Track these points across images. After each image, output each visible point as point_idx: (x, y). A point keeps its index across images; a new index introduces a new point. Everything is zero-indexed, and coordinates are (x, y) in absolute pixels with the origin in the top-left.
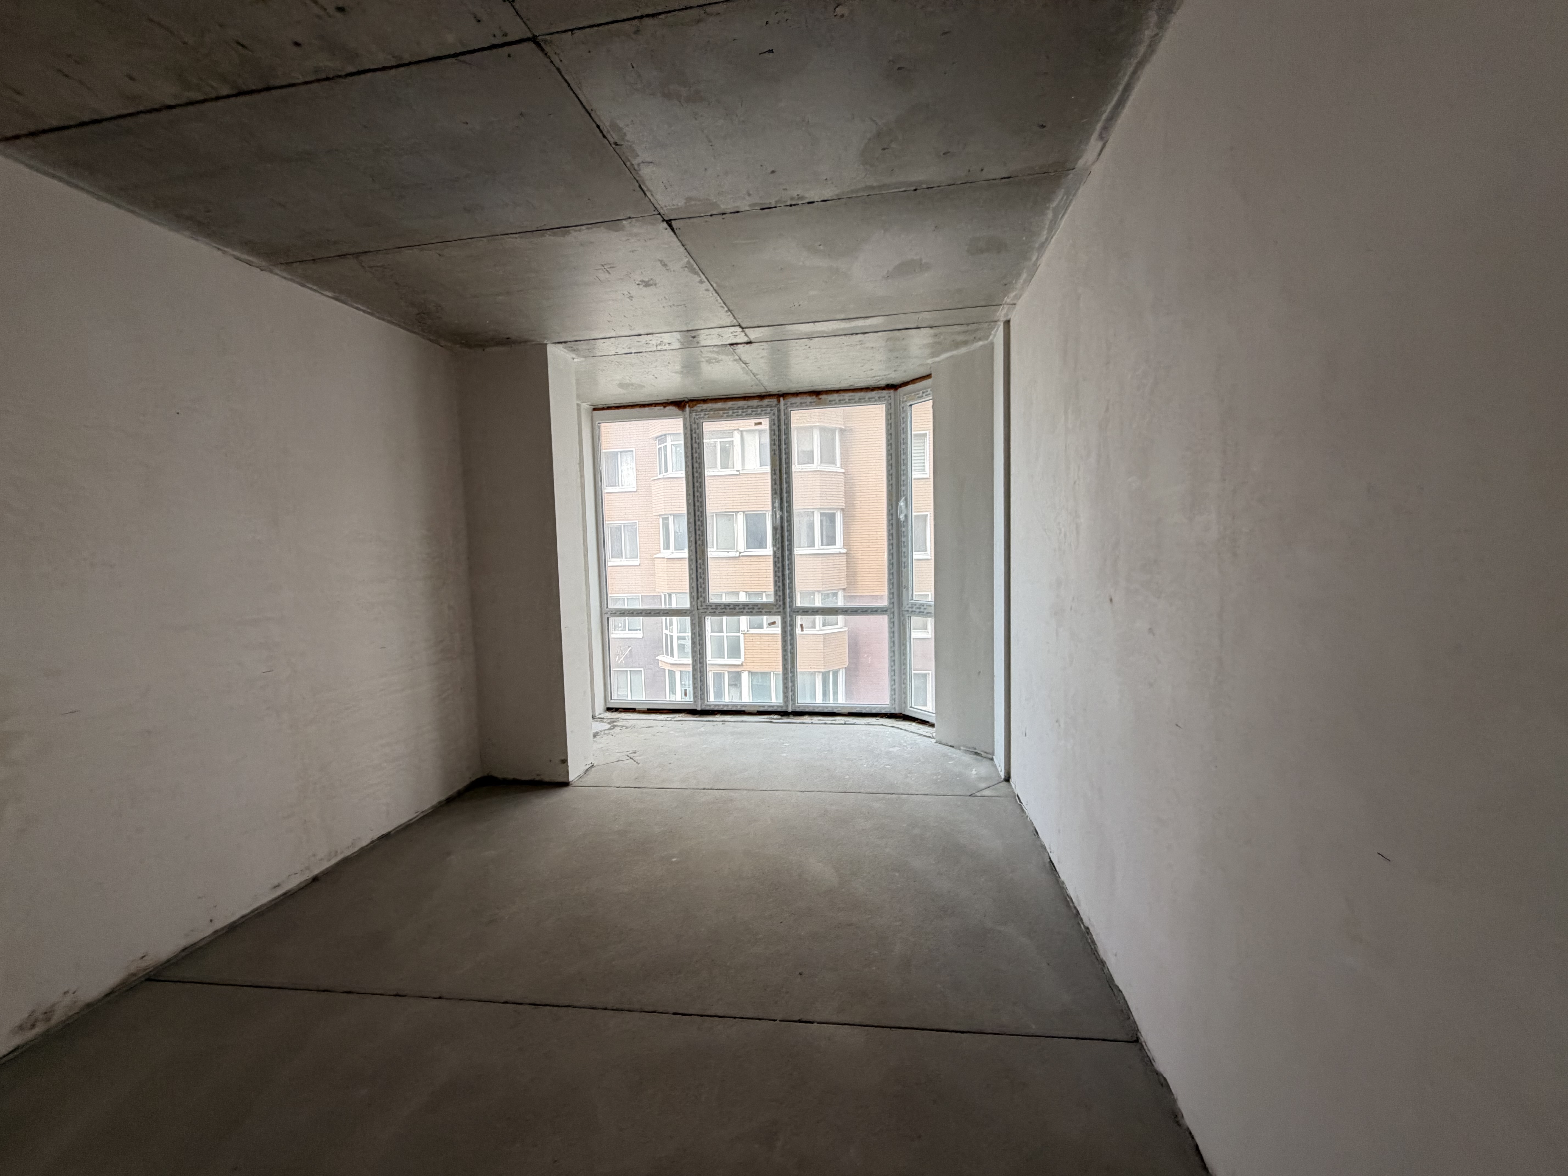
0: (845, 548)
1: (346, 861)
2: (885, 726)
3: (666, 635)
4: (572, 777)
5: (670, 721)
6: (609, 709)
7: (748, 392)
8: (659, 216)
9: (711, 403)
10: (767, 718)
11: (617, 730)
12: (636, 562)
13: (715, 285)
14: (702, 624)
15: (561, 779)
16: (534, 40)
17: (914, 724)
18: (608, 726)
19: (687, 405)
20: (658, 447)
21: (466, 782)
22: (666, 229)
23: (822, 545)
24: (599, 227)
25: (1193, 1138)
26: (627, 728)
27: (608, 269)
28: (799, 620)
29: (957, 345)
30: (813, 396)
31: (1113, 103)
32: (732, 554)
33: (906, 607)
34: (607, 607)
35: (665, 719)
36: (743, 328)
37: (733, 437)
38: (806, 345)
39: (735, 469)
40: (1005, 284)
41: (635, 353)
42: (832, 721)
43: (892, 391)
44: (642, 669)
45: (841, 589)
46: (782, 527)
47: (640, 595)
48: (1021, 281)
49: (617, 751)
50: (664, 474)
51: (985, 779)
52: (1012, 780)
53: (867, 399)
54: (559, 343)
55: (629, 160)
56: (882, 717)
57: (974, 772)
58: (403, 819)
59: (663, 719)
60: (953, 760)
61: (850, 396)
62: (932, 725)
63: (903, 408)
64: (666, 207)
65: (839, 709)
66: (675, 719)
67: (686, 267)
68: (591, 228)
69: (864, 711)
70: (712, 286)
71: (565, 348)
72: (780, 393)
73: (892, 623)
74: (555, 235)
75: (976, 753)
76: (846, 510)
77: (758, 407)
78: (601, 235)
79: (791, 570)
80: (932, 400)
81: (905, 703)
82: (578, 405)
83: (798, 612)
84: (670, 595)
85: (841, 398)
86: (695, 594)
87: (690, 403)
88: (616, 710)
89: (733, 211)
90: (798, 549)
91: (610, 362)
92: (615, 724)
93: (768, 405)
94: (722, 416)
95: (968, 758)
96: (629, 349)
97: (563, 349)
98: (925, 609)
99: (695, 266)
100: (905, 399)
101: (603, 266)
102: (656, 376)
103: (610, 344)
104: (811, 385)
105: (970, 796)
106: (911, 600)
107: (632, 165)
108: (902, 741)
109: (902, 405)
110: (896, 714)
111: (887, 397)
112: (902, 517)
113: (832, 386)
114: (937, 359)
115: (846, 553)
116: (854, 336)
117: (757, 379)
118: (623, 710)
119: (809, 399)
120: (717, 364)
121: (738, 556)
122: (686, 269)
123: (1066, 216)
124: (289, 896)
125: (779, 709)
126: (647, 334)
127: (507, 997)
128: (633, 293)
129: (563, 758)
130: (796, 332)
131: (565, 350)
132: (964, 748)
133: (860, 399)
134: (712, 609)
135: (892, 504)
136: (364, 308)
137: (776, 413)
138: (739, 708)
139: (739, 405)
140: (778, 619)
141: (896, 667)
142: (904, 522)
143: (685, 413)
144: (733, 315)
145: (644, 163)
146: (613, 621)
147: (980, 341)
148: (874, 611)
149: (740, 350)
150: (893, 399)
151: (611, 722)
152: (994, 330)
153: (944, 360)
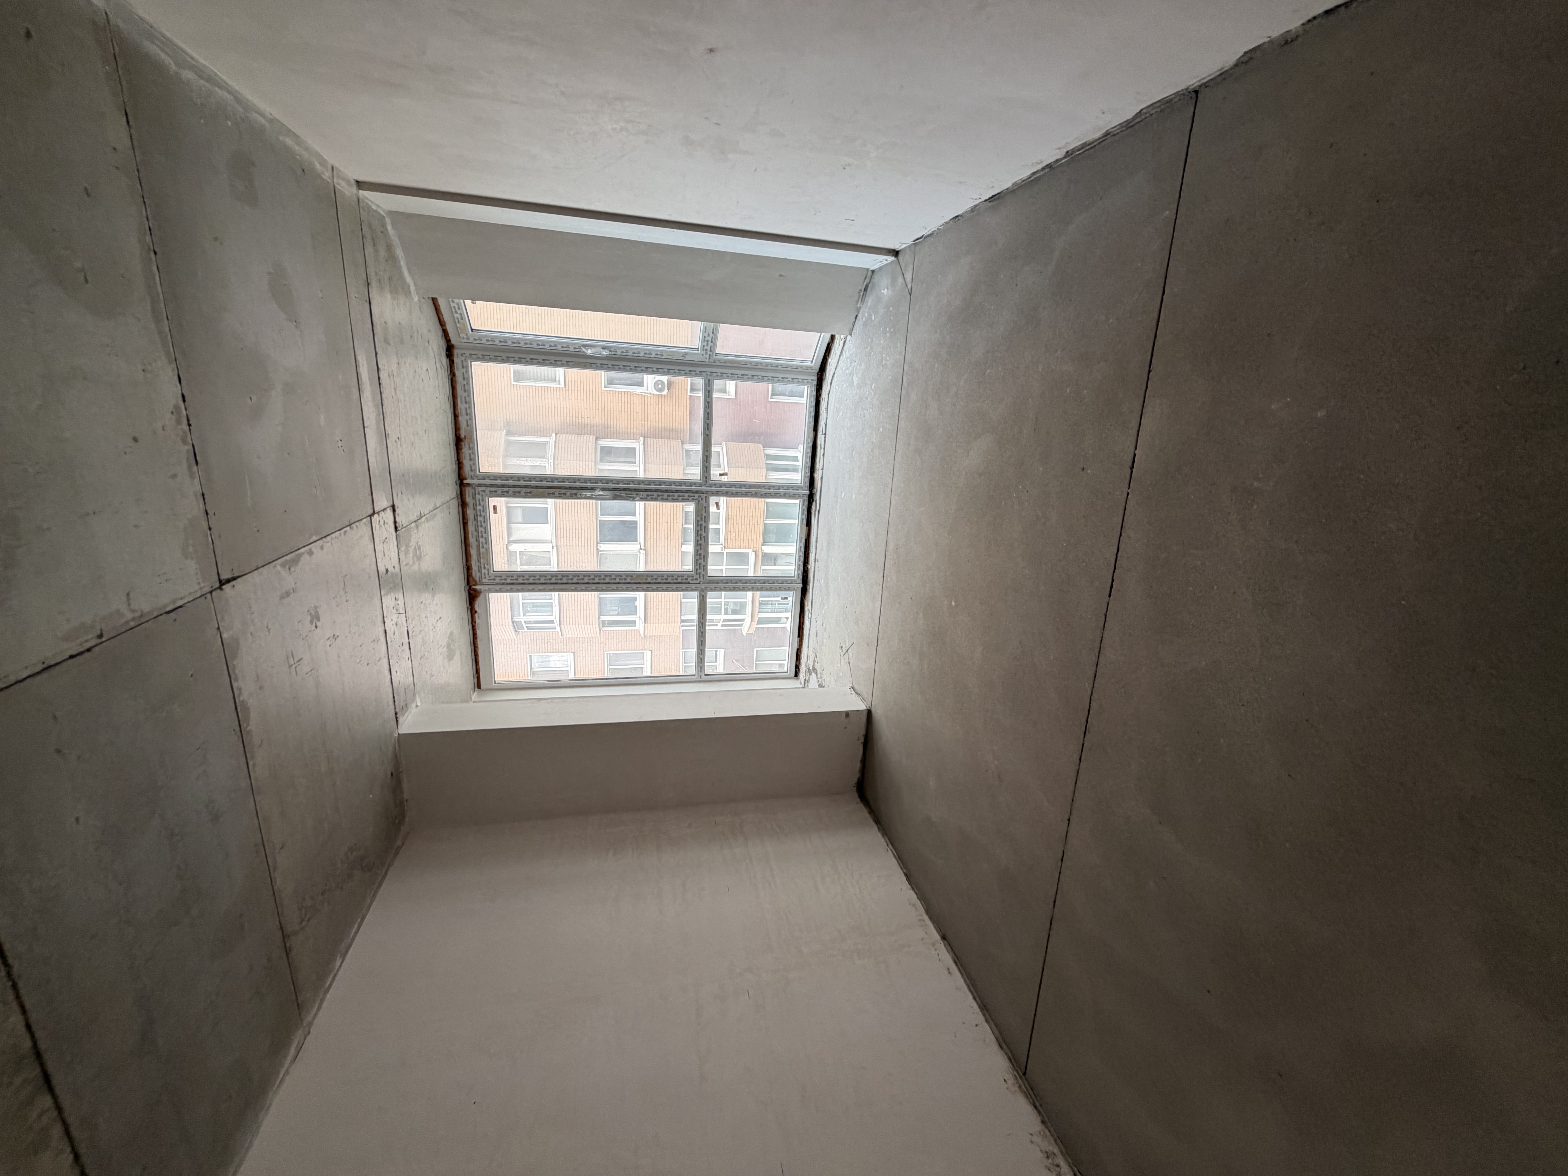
0: (640, 438)
1: (929, 911)
2: (829, 391)
3: (722, 626)
4: (863, 707)
5: (811, 614)
6: (796, 674)
7: (456, 518)
8: (214, 593)
9: (471, 561)
10: (815, 516)
11: (817, 666)
12: (648, 654)
13: (315, 538)
14: (715, 580)
15: (864, 719)
17: (830, 360)
18: (814, 675)
19: (473, 587)
20: (526, 630)
21: (861, 806)
22: (233, 586)
23: (635, 463)
24: (234, 667)
25: (1314, 18)
26: (816, 657)
27: (296, 660)
28: (715, 476)
29: (392, 258)
30: (461, 445)
32: (642, 557)
33: (705, 358)
34: (694, 675)
35: (809, 620)
36: (374, 513)
37: (516, 552)
39: (551, 550)
41: (409, 638)
42: (821, 448)
43: (456, 352)
44: (755, 649)
45: (682, 446)
46: (614, 489)
47: (681, 651)
48: (297, 148)
49: (839, 665)
50: (555, 624)
51: (894, 279)
52: (897, 247)
53: (465, 382)
54: (397, 721)
55: (127, 622)
56: (820, 395)
57: (885, 292)
58: (894, 862)
60: (871, 315)
61: (461, 402)
62: (833, 338)
63: (475, 340)
64: (199, 583)
65: (809, 440)
66: (810, 610)
67: (290, 569)
68: (236, 675)
69: (813, 414)
70: (315, 542)
71: (403, 715)
72: (458, 482)
73: (722, 376)
74: (248, 719)
75: (866, 290)
76: (598, 435)
77: (474, 509)
78: (245, 664)
79: (661, 483)
80: (465, 301)
81: (807, 368)
82: (474, 702)
83: (706, 478)
84: (683, 621)
85: (464, 412)
86: (684, 586)
87: (471, 584)
88: (797, 667)
89: (201, 501)
90: (638, 474)
91: (420, 667)
92: (811, 668)
93: (473, 497)
94: (486, 549)
95: (870, 300)
96: (404, 645)
97: (405, 717)
98: (709, 335)
99: (288, 557)
100: (464, 336)
101: (291, 666)
102: (438, 618)
103: (397, 664)
104: (448, 446)
105: (910, 295)
106: (698, 351)
107: (133, 619)
108: (847, 372)
109: (471, 340)
110: (818, 379)
111: (463, 358)
112: (605, 353)
113: (450, 422)
114: (412, 288)
115: (644, 437)
116: (382, 382)
117: (440, 507)
118: (798, 661)
119: (465, 451)
120: (422, 547)
121: (644, 552)
122: (292, 569)
124: (957, 960)
125: (806, 503)
126: (384, 623)
127: (1076, 757)
128: (329, 634)
129: (844, 716)
130: (378, 450)
131: (406, 714)
132: (859, 302)
133: (465, 390)
134: (700, 568)
135: (591, 363)
136: (356, 926)
137: (482, 488)
138: (803, 545)
139: (473, 530)
140: (713, 500)
141: (770, 375)
142: (610, 351)
143: (482, 590)
144: (358, 521)
145: (129, 605)
146: (708, 671)
147: (387, 229)
148: (708, 394)
149: (404, 521)
150: (464, 351)
151: (809, 672)
152: (370, 203)
153: (413, 279)
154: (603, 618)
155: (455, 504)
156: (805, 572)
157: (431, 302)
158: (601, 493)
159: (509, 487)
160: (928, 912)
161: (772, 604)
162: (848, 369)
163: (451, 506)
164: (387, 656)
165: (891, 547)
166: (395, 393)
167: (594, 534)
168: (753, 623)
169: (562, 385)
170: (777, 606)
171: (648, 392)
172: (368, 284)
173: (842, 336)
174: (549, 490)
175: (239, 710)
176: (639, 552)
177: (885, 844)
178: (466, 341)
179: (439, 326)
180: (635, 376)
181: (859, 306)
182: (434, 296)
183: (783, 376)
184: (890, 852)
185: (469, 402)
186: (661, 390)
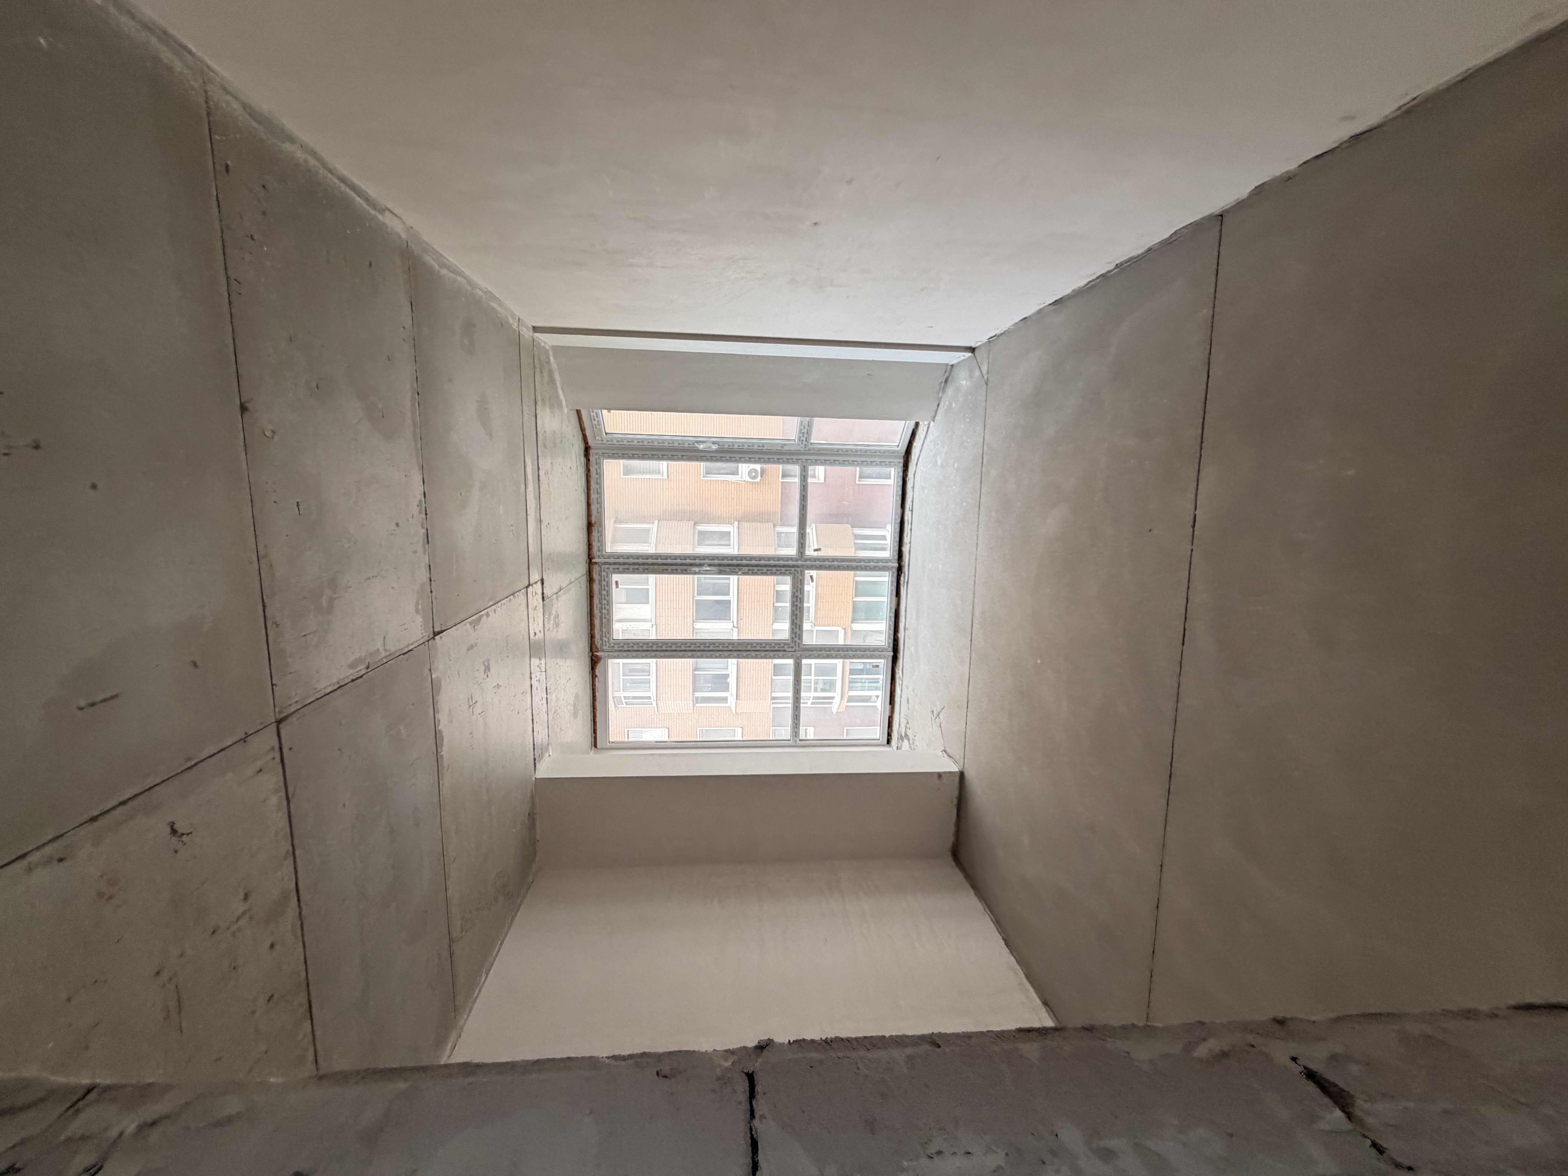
0: (734, 522)
2: (915, 472)
4: (955, 769)
5: (902, 681)
6: (889, 742)
7: (585, 592)
8: (430, 642)
9: (594, 630)
10: (904, 587)
11: (909, 732)
12: (739, 731)
13: (491, 603)
14: (810, 648)
15: (957, 779)
16: (279, 722)
17: (915, 444)
18: (906, 741)
19: (595, 653)
20: (625, 705)
21: (957, 870)
22: (441, 637)
23: (730, 545)
26: (908, 723)
27: (474, 702)
28: (810, 552)
29: (552, 381)
30: (592, 529)
31: (354, 195)
33: (801, 447)
34: (789, 740)
35: (900, 687)
36: (529, 585)
38: (547, 526)
39: (651, 629)
40: (502, 325)
41: (547, 694)
42: (908, 523)
43: (591, 452)
44: (845, 728)
45: (774, 529)
46: (720, 565)
49: (931, 730)
50: (652, 700)
51: (971, 372)
52: (973, 345)
53: (598, 477)
54: (535, 766)
55: (382, 659)
56: (907, 475)
57: (964, 383)
58: (992, 927)
59: (900, 689)
60: (951, 404)
61: (594, 494)
62: (917, 424)
63: (608, 441)
64: (422, 633)
65: (897, 517)
66: (901, 677)
67: (474, 627)
68: (438, 709)
69: (900, 493)
70: (491, 606)
71: (540, 762)
72: (588, 561)
73: (816, 462)
74: (442, 745)
75: (946, 381)
76: (696, 521)
77: (600, 584)
79: (761, 558)
80: (603, 411)
81: (894, 452)
82: (590, 758)
83: (802, 553)
85: (595, 501)
86: (780, 654)
87: (593, 651)
88: (889, 735)
89: (428, 571)
91: (554, 721)
92: (903, 735)
93: (599, 575)
94: (608, 619)
95: (950, 390)
96: (543, 700)
97: (541, 764)
98: (804, 428)
99: (474, 618)
100: (599, 438)
101: (470, 706)
102: (568, 679)
103: (537, 716)
104: (582, 530)
105: (987, 384)
106: (795, 441)
107: (386, 657)
108: (931, 453)
109: (605, 442)
110: (904, 461)
111: (597, 457)
112: (714, 447)
113: (584, 511)
114: (564, 402)
115: (738, 522)
116: (541, 478)
117: (574, 581)
118: (890, 728)
119: (595, 534)
120: (559, 615)
122: (476, 627)
123: (446, 256)
125: (895, 575)
126: (531, 678)
128: (495, 683)
129: (936, 776)
130: (535, 533)
131: (541, 762)
132: (941, 393)
133: (597, 484)
134: (796, 637)
135: (701, 457)
137: (607, 566)
138: (893, 615)
139: (598, 602)
140: (808, 573)
141: (860, 459)
142: (719, 445)
143: (603, 656)
144: (518, 591)
145: (384, 646)
146: (802, 736)
147: (549, 360)
148: (804, 478)
149: (548, 592)
150: (597, 451)
151: (901, 738)
152: (540, 341)
153: (565, 397)
154: (697, 694)
155: (584, 579)
156: (896, 641)
157: (576, 411)
158: (708, 568)
159: (629, 564)
160: (1027, 977)
161: (861, 682)
162: (932, 451)
163: (582, 582)
164: (531, 707)
165: (977, 613)
166: (549, 487)
167: (691, 613)
168: (843, 701)
169: (665, 477)
170: (867, 685)
171: (743, 480)
172: (536, 403)
173: (926, 423)
174: (663, 566)
175: (437, 737)
176: (732, 630)
177: (982, 908)
178: (600, 442)
179: (580, 430)
180: (731, 465)
181: (940, 395)
182: (578, 409)
183: (872, 459)
184: (987, 916)
185: (600, 493)
186: (755, 478)
